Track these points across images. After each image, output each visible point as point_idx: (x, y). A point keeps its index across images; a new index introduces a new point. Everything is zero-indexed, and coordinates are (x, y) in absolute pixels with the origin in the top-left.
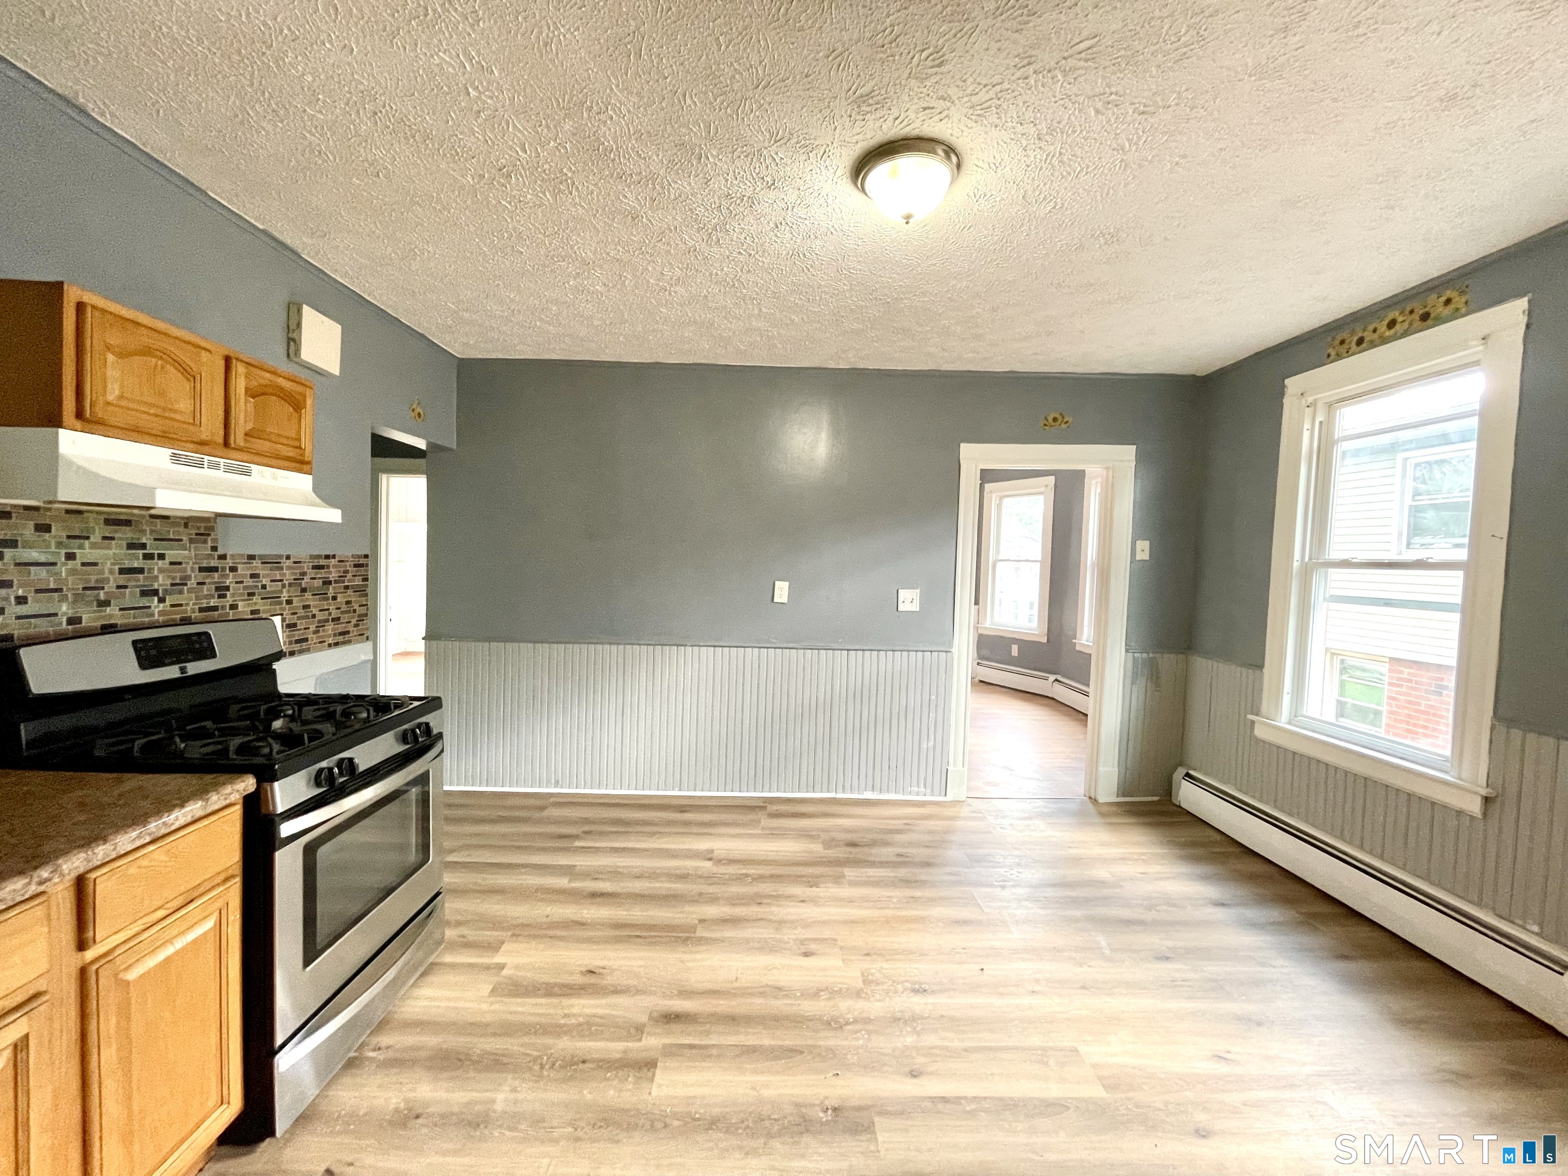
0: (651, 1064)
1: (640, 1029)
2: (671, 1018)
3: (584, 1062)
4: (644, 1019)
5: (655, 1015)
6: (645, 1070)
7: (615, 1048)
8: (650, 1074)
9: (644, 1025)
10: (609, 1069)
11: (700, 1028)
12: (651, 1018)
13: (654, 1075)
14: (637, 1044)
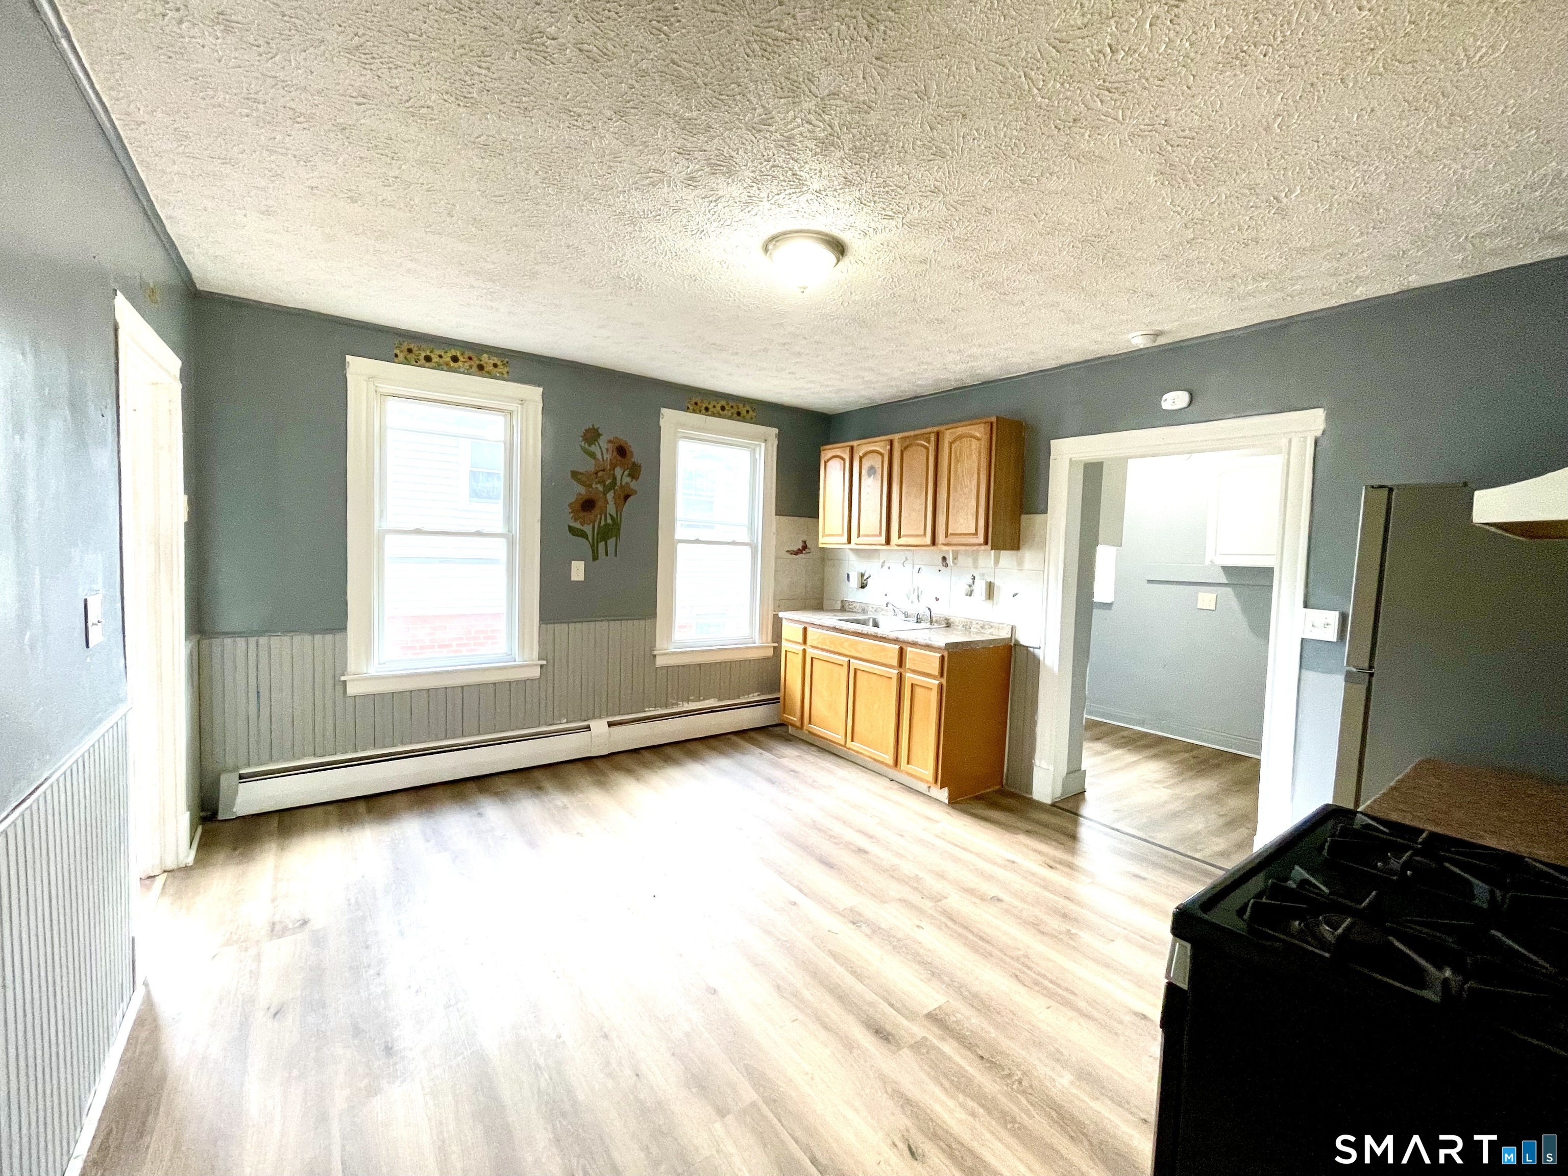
0: (932, 1017)
1: (918, 1047)
2: (882, 1034)
3: (982, 1057)
4: (906, 1053)
5: (893, 1048)
6: (939, 1017)
7: (949, 1048)
8: (938, 1011)
9: (911, 1047)
10: (965, 1037)
11: (871, 1011)
12: (899, 1047)
13: (935, 1010)
14: (930, 1037)
